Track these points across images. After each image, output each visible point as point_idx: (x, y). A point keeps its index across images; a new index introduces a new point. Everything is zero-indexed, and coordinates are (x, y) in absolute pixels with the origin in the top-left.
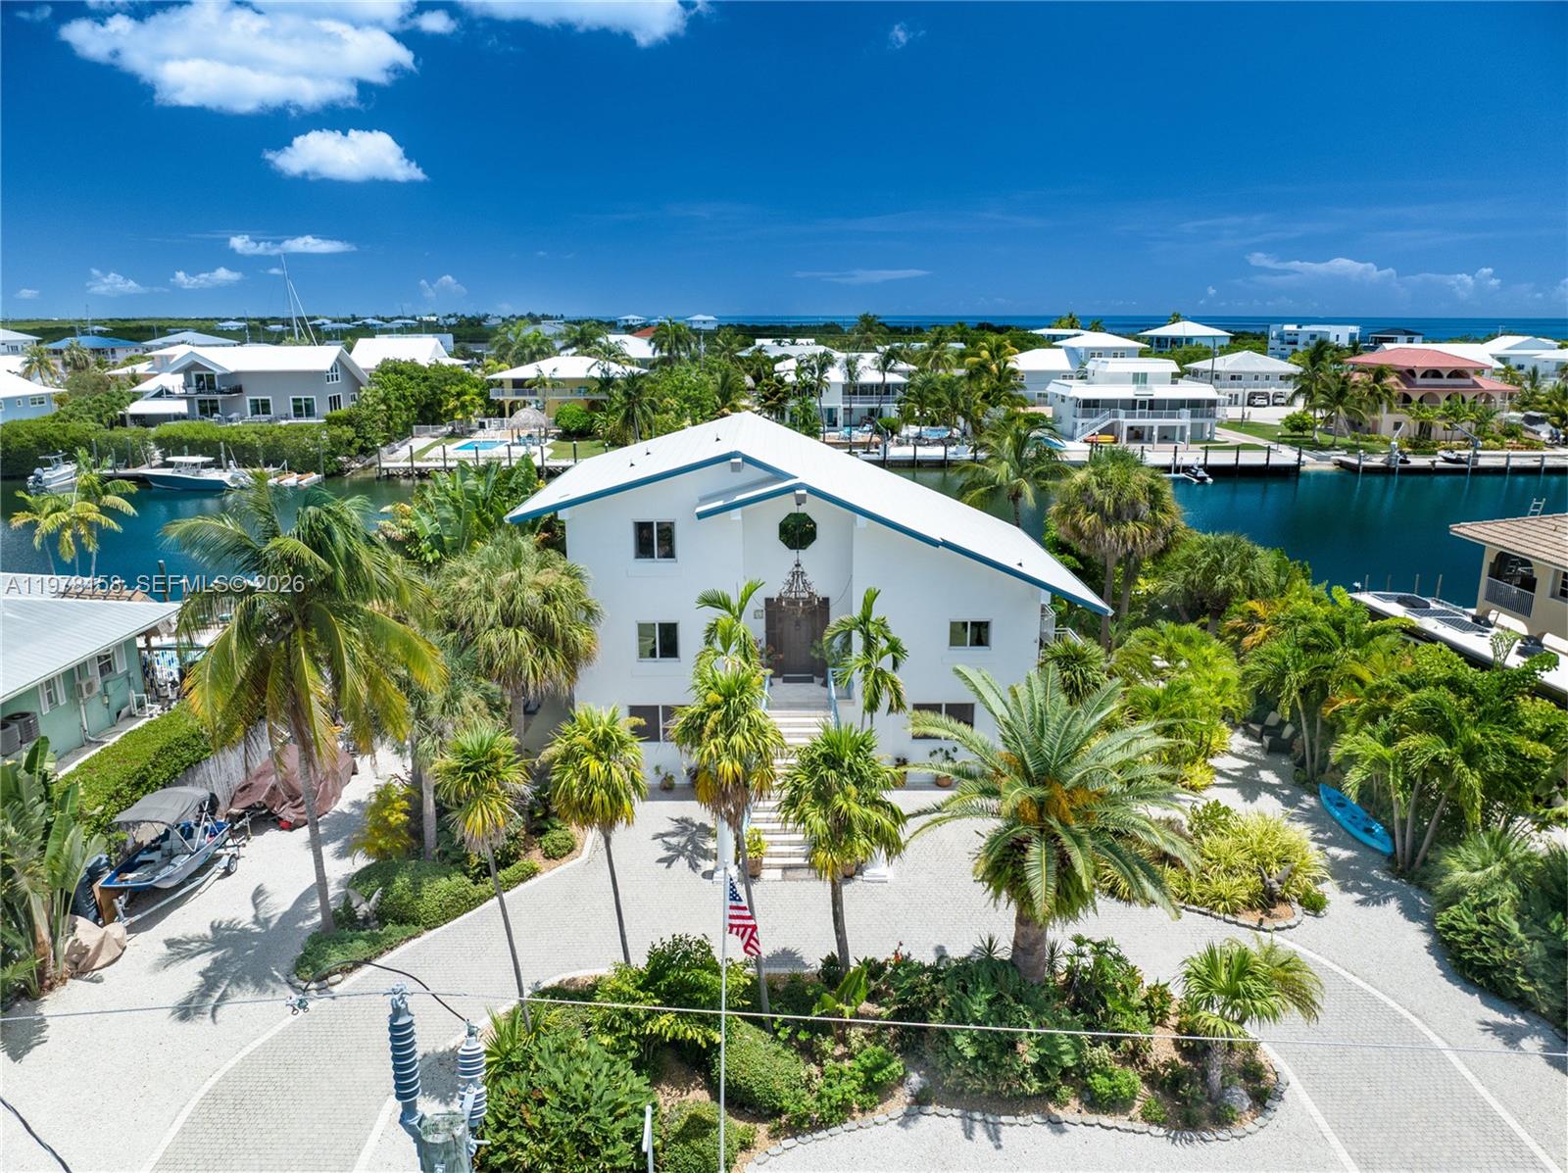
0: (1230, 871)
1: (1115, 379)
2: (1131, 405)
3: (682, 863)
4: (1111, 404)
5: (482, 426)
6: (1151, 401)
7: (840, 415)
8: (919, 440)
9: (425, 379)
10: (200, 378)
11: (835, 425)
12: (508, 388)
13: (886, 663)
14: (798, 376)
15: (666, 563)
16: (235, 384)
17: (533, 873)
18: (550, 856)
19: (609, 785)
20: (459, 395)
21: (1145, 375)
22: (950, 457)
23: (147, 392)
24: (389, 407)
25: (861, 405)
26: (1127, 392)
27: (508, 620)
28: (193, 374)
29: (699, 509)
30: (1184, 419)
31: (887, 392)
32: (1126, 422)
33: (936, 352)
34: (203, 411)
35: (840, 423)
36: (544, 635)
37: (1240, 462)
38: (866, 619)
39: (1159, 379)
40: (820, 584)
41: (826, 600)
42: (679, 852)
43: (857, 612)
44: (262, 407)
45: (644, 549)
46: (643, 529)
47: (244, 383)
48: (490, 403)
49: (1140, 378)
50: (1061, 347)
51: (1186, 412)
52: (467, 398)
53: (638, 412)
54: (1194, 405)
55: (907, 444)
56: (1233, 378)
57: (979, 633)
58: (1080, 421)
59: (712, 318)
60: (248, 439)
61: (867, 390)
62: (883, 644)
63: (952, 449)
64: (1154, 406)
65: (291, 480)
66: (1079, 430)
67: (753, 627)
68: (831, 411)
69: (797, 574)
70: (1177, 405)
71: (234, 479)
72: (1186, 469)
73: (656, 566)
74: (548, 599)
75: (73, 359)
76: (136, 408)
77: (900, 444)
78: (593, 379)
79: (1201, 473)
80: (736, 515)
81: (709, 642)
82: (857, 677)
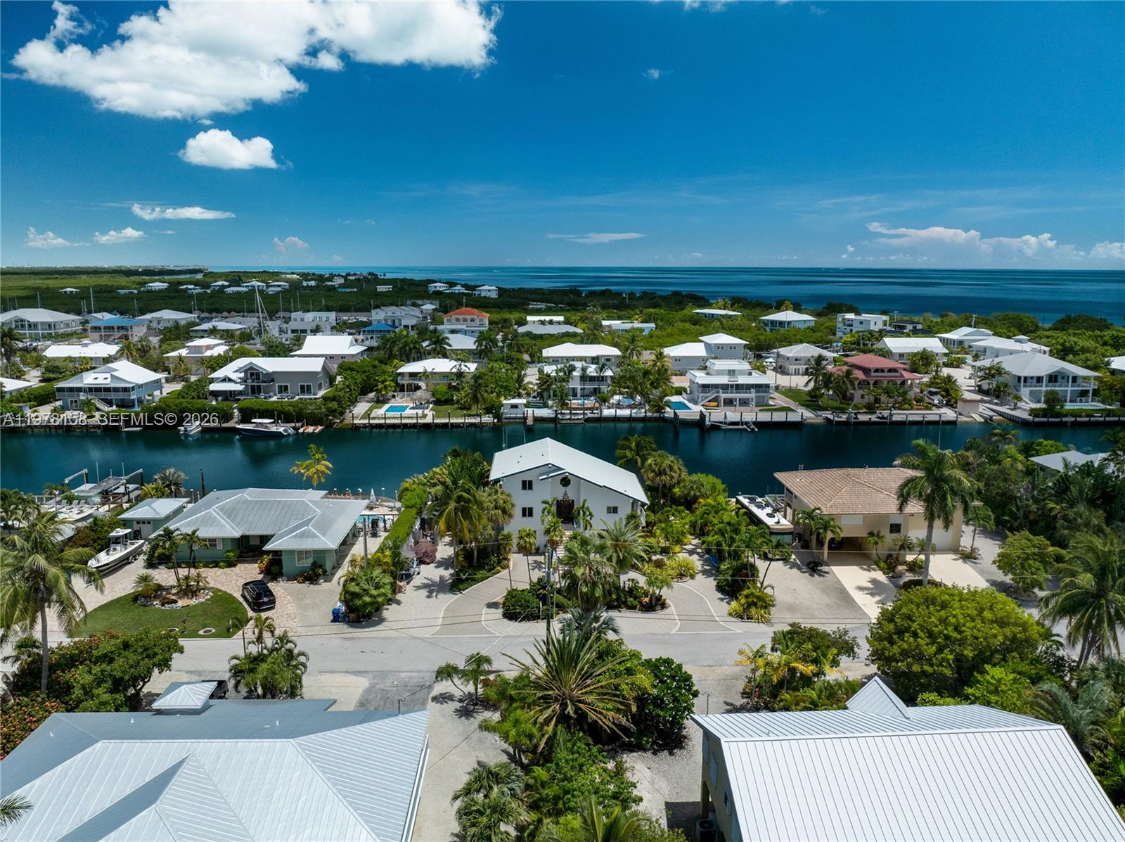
0: (672, 569)
1: (720, 373)
2: (725, 387)
3: (537, 570)
4: (716, 386)
5: (394, 396)
6: (737, 385)
7: (579, 391)
8: (618, 406)
9: (364, 372)
10: (252, 374)
11: (576, 396)
12: (407, 377)
13: (588, 518)
14: (556, 373)
15: (530, 491)
16: (271, 377)
17: (499, 572)
18: (503, 568)
19: (530, 543)
20: (383, 382)
21: (734, 371)
22: (634, 415)
23: (219, 378)
24: (351, 390)
25: (590, 386)
26: (724, 380)
27: (496, 508)
28: (249, 372)
29: (541, 478)
30: (752, 395)
31: (602, 380)
32: (723, 396)
33: (632, 347)
34: (253, 392)
35: (579, 395)
36: (504, 511)
37: (773, 420)
38: (583, 507)
39: (742, 373)
40: (571, 496)
41: (573, 501)
42: (536, 567)
43: (581, 505)
44: (283, 389)
45: (524, 487)
46: (524, 482)
47: (275, 377)
48: (397, 384)
49: (731, 373)
50: (702, 341)
51: (753, 390)
52: (388, 383)
53: (479, 396)
54: (759, 387)
55: (613, 408)
56: (796, 360)
57: (615, 510)
58: (701, 395)
59: (494, 288)
60: (287, 409)
61: (592, 379)
62: (588, 513)
63: (634, 411)
64: (739, 388)
65: (310, 429)
66: (700, 399)
67: (554, 509)
68: (574, 389)
69: (566, 494)
70: (748, 387)
71: (285, 431)
72: (747, 423)
73: (528, 492)
74: (505, 502)
75: (142, 346)
76: (213, 387)
77: (609, 408)
78: (453, 373)
79: (753, 426)
80: (550, 479)
81: (543, 513)
82: (581, 521)
